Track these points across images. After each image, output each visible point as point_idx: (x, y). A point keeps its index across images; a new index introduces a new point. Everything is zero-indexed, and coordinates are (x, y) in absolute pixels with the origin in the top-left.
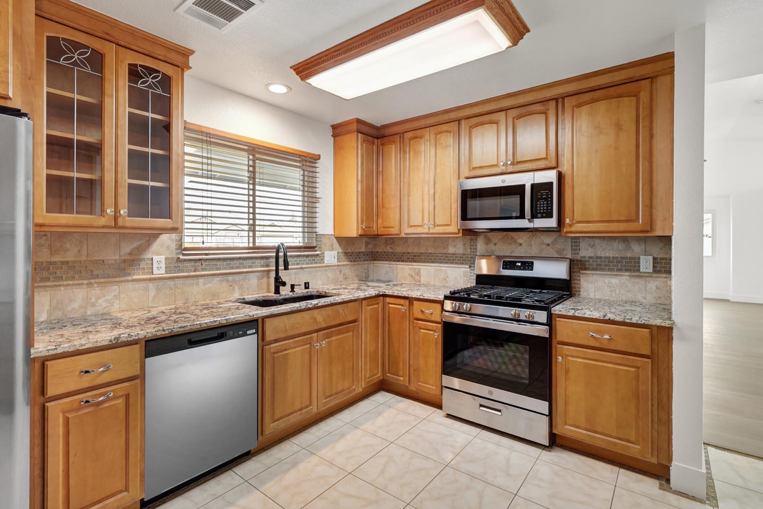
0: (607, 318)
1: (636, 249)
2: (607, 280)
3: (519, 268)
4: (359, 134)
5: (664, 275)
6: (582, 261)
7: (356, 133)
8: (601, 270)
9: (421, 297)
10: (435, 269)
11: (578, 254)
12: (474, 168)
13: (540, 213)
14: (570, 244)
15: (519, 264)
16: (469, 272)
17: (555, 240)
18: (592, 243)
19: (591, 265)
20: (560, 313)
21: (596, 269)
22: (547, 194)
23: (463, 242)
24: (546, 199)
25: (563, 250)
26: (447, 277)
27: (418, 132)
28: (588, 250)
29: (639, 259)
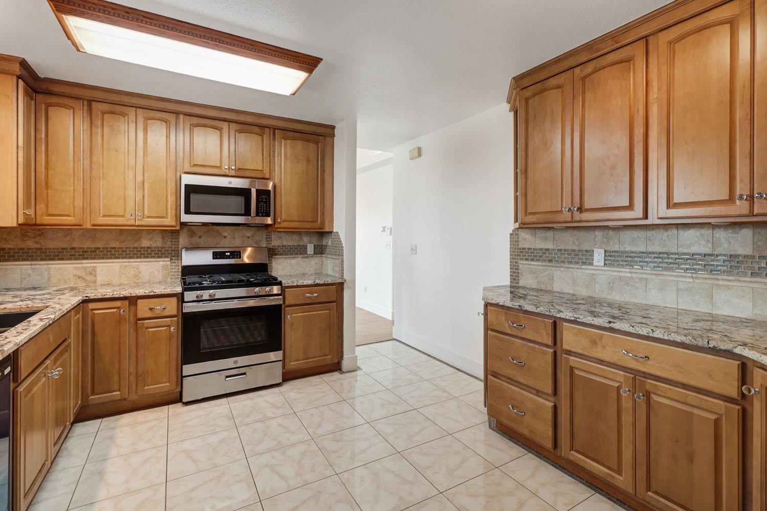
0: (316, 283)
1: (306, 239)
2: (289, 261)
3: (228, 257)
4: (20, 81)
5: (320, 255)
6: (272, 249)
7: (15, 78)
8: (285, 254)
9: (152, 294)
10: (120, 266)
11: (271, 244)
12: (195, 165)
13: (261, 212)
14: (265, 237)
15: (229, 254)
16: (169, 265)
17: (254, 233)
18: (280, 236)
19: (279, 251)
20: (288, 285)
21: (281, 254)
22: (266, 199)
23: (162, 235)
24: (265, 202)
25: (260, 241)
26: (140, 272)
27: (118, 108)
28: (277, 241)
29: (307, 246)
